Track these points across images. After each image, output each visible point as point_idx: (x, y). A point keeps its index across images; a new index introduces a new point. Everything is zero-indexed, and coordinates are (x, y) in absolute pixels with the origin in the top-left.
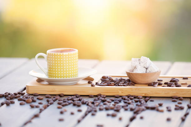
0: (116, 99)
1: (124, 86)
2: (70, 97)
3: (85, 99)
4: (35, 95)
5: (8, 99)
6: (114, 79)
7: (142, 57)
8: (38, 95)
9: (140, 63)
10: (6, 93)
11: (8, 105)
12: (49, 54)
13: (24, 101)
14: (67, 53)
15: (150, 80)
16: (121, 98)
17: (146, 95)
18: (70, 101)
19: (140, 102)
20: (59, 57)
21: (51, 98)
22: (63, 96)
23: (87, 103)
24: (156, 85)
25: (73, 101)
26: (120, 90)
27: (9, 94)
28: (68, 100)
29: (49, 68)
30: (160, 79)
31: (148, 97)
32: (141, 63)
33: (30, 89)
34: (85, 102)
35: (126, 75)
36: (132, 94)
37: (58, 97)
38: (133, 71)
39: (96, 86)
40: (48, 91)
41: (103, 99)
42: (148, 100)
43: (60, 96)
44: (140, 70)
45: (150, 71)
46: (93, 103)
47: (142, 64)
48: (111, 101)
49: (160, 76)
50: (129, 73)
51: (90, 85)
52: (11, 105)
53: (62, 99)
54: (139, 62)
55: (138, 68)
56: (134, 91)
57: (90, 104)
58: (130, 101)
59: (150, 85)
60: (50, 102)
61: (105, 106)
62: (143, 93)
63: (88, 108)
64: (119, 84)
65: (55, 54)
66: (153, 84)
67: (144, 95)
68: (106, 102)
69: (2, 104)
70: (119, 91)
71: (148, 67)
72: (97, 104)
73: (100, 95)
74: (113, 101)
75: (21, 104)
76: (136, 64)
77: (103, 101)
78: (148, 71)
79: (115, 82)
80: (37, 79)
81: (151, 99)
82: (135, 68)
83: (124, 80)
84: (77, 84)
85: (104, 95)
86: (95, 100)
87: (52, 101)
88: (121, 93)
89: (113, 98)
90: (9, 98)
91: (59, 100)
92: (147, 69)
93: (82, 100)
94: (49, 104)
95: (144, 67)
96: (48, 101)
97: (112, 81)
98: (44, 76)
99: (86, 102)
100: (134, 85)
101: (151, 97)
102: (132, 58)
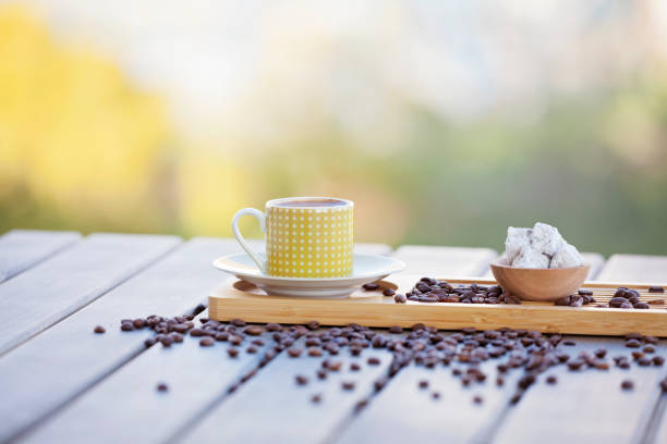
0: (469, 337)
1: (487, 302)
2: (339, 331)
3: (384, 337)
4: (236, 324)
5: (161, 332)
6: (455, 286)
7: (538, 224)
8: (243, 324)
9: (531, 242)
10: (152, 317)
11: (166, 344)
12: (271, 211)
13: (213, 336)
14: (325, 209)
15: (560, 290)
16: (481, 335)
17: (552, 330)
18: (341, 340)
19: (538, 345)
20: (302, 219)
21: (281, 331)
22: (318, 329)
23: (389, 344)
24: (579, 303)
25: (350, 338)
26: (476, 313)
27: (162, 320)
28: (336, 336)
29: (272, 250)
30: (583, 289)
31: (557, 334)
32: (535, 241)
33: (219, 307)
34: (383, 342)
35: (493, 279)
36: (512, 327)
37: (304, 330)
38: (511, 264)
39: (409, 302)
40: (272, 315)
41: (432, 336)
42: (558, 342)
43: (307, 326)
44: (532, 261)
45: (560, 265)
46: (406, 345)
47: (538, 245)
48: (455, 341)
49: (586, 282)
50: (501, 268)
51: (391, 301)
52: (176, 347)
53: (317, 333)
54: (528, 238)
55: (526, 255)
56: (517, 318)
57: (399, 347)
58: (511, 343)
59: (559, 302)
60: (283, 341)
61: (441, 355)
62: (543, 325)
63: (395, 357)
64: (474, 299)
65: (290, 211)
66: (568, 300)
67: (544, 329)
68: (441, 344)
69: (148, 345)
70: (474, 316)
71: (555, 254)
72: (420, 346)
73: (421, 326)
74: (460, 341)
75: (203, 344)
76: (520, 245)
77: (434, 342)
78: (554, 263)
79: (460, 294)
80: (239, 280)
81: (565, 340)
82: (519, 254)
83: (485, 289)
84: (349, 298)
85: (432, 328)
86: (410, 338)
87: (289, 339)
88: (480, 322)
89: (461, 336)
90: (164, 329)
91: (308, 337)
92: (551, 258)
93: (374, 339)
94: (282, 347)
95: (544, 254)
96: (277, 339)
97: (451, 291)
98: (254, 272)
99: (386, 342)
100: (517, 303)
101: (563, 335)
102: (512, 230)
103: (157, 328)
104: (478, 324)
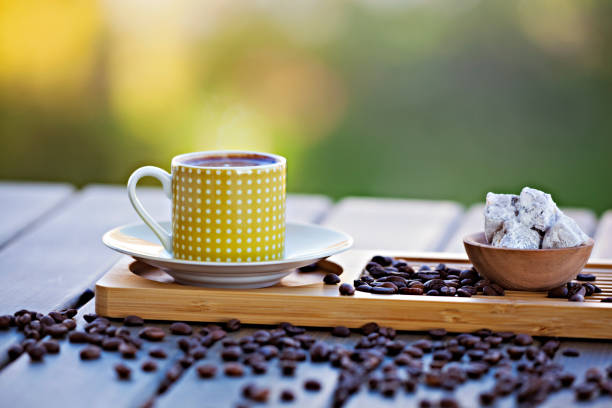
0: (438, 344)
1: (461, 295)
2: (266, 335)
3: (325, 344)
4: (129, 322)
5: (31, 336)
6: (416, 268)
7: (526, 189)
8: (141, 322)
9: (517, 213)
10: (21, 313)
11: (36, 358)
12: (179, 172)
13: (99, 343)
14: (248, 170)
15: (553, 277)
16: (454, 341)
17: (546, 332)
18: (269, 349)
19: (531, 356)
20: (219, 182)
21: (190, 334)
22: (237, 330)
23: (333, 357)
24: (581, 296)
25: (281, 346)
26: (447, 310)
27: (34, 316)
28: (263, 344)
29: (180, 222)
30: (585, 271)
31: (553, 339)
32: (522, 212)
33: (109, 300)
34: (324, 352)
35: (465, 256)
36: (493, 328)
37: (219, 333)
38: (490, 242)
39: (359, 295)
40: (177, 310)
41: (390, 343)
42: (556, 349)
43: (226, 326)
44: (519, 239)
45: (555, 244)
46: (355, 358)
47: (526, 218)
48: (419, 351)
49: (591, 261)
50: (479, 248)
51: (334, 293)
52: (49, 360)
53: (237, 338)
54: (513, 208)
55: (510, 230)
56: (501, 316)
57: (346, 361)
58: (495, 355)
59: (554, 293)
60: (193, 351)
61: (402, 374)
62: (534, 325)
63: (341, 379)
64: (444, 289)
65: (203, 172)
66: (566, 290)
67: (536, 330)
68: (403, 357)
69: (13, 355)
70: (444, 313)
71: (548, 229)
72: (374, 361)
73: (374, 327)
74: (427, 351)
75: (85, 357)
76: (503, 216)
77: (393, 352)
78: (548, 242)
79: (424, 281)
80: (134, 260)
81: (565, 348)
82: (501, 228)
83: (456, 272)
85: (388, 329)
86: (360, 346)
87: (200, 349)
88: (451, 320)
89: (429, 344)
90: (35, 332)
91: (226, 345)
92: (542, 234)
93: (314, 347)
94: (191, 360)
95: (534, 228)
96: (184, 347)
97: (412, 275)
98: (157, 252)
99: (330, 353)
100: (499, 294)
101: (563, 340)
102: (490, 194)
103: (27, 329)
104: (449, 324)
